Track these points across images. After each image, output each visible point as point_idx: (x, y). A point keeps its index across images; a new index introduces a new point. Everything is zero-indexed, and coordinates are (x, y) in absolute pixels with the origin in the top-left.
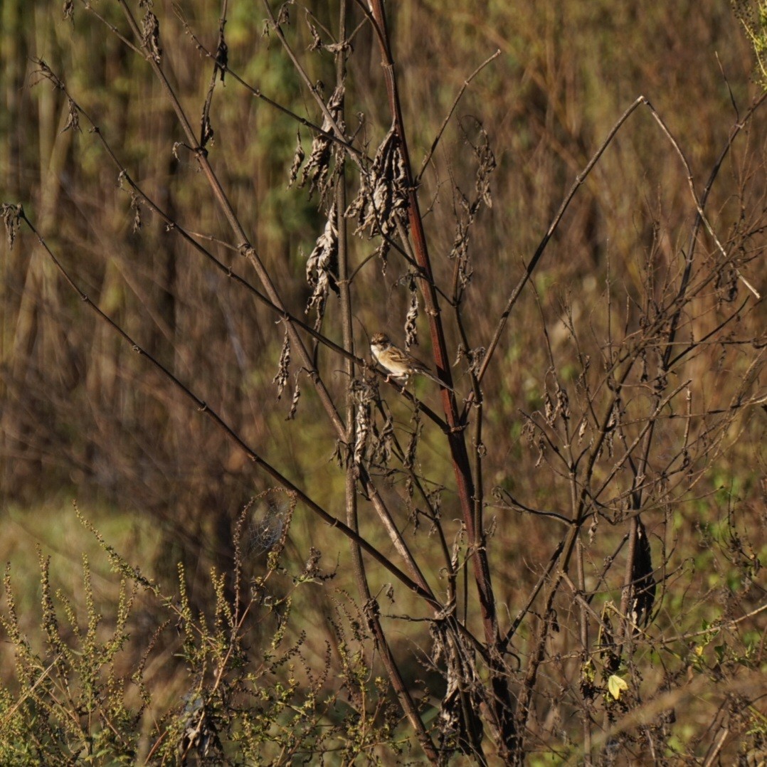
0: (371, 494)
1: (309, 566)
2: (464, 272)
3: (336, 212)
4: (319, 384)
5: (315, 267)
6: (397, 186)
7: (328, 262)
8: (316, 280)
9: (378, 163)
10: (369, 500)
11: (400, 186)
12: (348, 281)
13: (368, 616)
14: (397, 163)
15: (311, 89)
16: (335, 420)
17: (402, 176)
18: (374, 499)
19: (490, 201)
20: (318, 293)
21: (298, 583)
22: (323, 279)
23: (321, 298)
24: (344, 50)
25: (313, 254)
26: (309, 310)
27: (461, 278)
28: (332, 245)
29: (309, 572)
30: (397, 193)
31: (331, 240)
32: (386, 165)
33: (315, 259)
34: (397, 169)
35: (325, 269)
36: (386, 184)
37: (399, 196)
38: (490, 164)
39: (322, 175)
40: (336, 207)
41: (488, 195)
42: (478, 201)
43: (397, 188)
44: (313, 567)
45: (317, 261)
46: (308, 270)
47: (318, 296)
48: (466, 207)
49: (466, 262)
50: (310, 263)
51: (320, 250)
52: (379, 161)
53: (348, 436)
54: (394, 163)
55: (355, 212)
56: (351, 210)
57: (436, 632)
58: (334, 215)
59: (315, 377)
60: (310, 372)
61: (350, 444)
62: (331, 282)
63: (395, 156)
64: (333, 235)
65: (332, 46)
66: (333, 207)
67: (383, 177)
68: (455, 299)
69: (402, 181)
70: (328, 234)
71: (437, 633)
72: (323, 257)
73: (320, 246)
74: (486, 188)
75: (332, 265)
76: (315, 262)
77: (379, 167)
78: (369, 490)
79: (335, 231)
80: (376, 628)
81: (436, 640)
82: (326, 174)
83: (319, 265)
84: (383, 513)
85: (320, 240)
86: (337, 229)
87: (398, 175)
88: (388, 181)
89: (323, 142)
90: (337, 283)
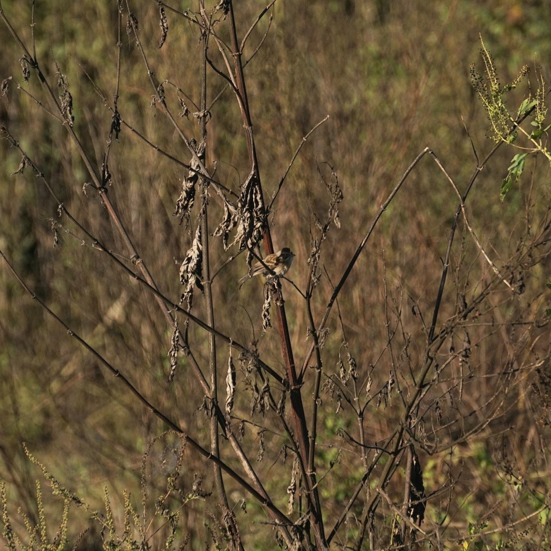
0: (229, 435)
1: (195, 488)
2: (314, 275)
3: (200, 232)
4: (190, 356)
5: (186, 271)
6: (257, 213)
7: (194, 269)
8: (187, 281)
9: (243, 197)
10: (227, 439)
11: (259, 213)
12: (210, 282)
13: (228, 523)
14: (256, 197)
15: (187, 145)
16: (201, 382)
17: (260, 206)
18: (231, 438)
19: (339, 224)
20: (188, 290)
21: (187, 500)
22: (192, 280)
23: (190, 294)
24: (205, 116)
25: (185, 262)
26: (182, 302)
27: (313, 278)
28: (198, 256)
29: (194, 491)
30: (257, 218)
31: (197, 252)
32: (248, 198)
33: (186, 266)
34: (256, 200)
35: (193, 273)
36: (249, 212)
37: (259, 220)
38: (339, 196)
39: (189, 206)
40: (200, 229)
41: (337, 219)
42: (329, 223)
43: (257, 215)
44: (198, 488)
45: (188, 267)
46: (181, 274)
47: (188, 292)
48: (321, 228)
49: (316, 267)
50: (183, 269)
51: (189, 260)
52: (243, 195)
53: (211, 393)
54: (254, 197)
55: (221, 232)
56: (218, 231)
57: (295, 534)
58: (199, 234)
59: (187, 351)
60: (183, 348)
61: (213, 399)
62: (198, 283)
63: (254, 192)
64: (198, 248)
65: (196, 113)
66: (198, 228)
67: (246, 207)
68: (307, 293)
69: (260, 209)
70: (195, 248)
71: (297, 535)
72: (192, 265)
73: (189, 256)
74: (336, 214)
75: (198, 271)
76: (186, 268)
77: (243, 200)
78: (227, 432)
79: (200, 246)
80: (233, 531)
81: (296, 539)
82: (192, 205)
83: (189, 270)
84: (237, 448)
85: (189, 252)
86: (201, 244)
87: (257, 205)
88: (250, 210)
89: (191, 182)
90: (202, 283)
